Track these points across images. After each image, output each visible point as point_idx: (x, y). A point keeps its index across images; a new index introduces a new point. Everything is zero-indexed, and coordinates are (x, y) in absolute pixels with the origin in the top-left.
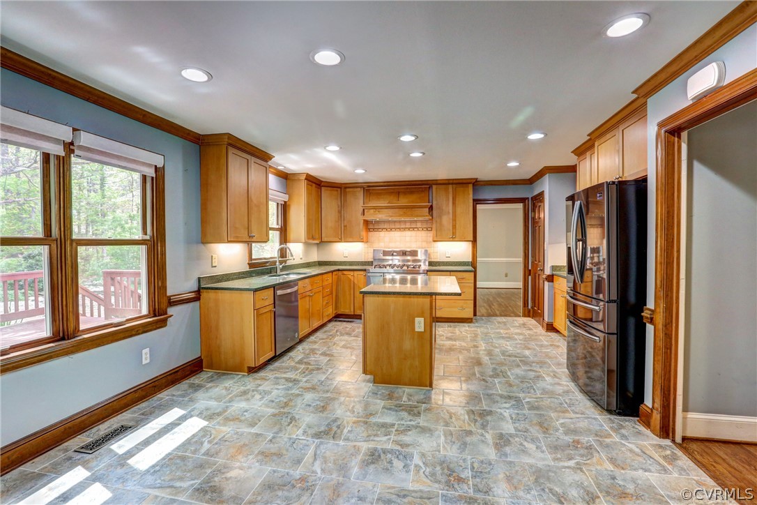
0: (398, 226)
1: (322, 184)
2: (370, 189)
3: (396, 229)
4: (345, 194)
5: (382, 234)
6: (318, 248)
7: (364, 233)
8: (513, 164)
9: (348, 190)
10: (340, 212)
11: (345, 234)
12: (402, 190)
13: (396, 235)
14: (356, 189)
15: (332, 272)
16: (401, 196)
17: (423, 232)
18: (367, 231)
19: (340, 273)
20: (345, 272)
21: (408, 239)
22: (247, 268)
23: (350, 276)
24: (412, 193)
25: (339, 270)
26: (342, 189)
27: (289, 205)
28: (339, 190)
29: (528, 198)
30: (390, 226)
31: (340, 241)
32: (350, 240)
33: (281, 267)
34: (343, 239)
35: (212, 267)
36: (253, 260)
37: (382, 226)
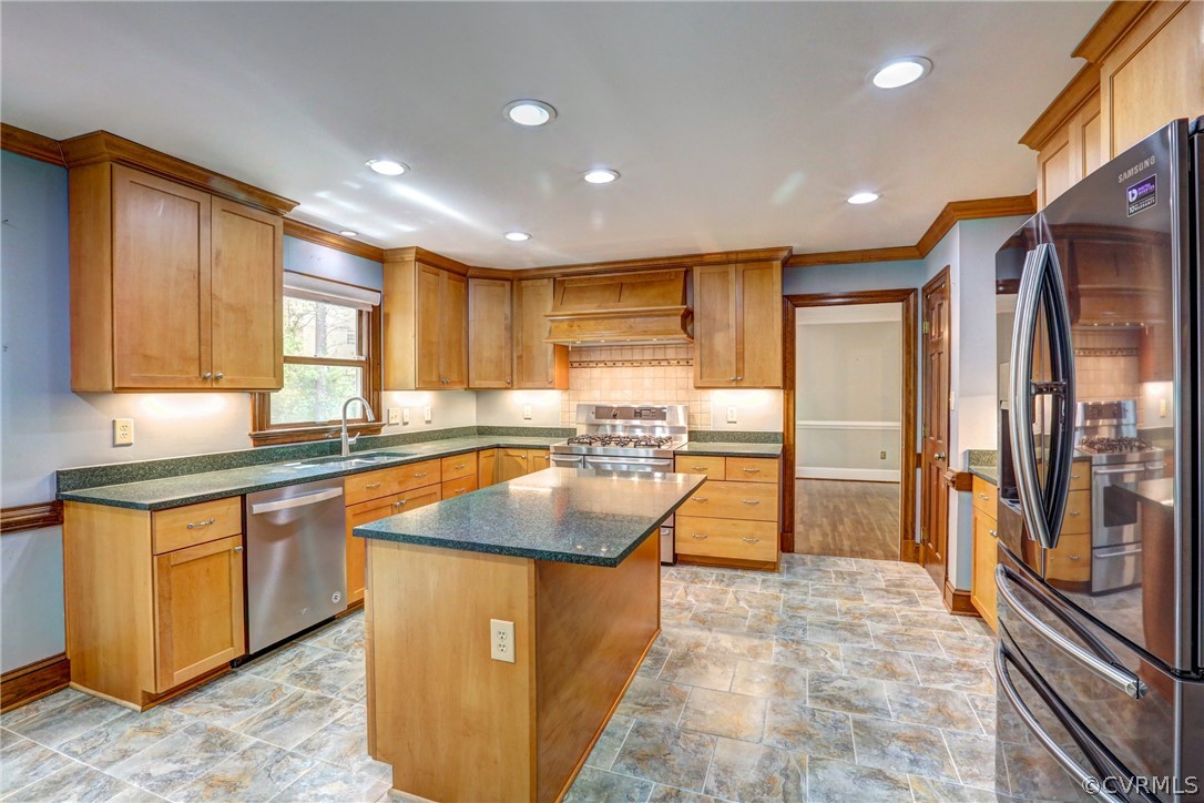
0: (627, 355)
1: (470, 273)
2: (566, 281)
3: (623, 362)
4: (520, 290)
5: (597, 372)
7: (555, 371)
8: (863, 198)
9: (524, 283)
10: (510, 329)
11: (518, 372)
12: (628, 281)
13: (625, 374)
14: (539, 282)
15: (478, 450)
16: (626, 293)
18: (567, 368)
19: (501, 452)
20: (511, 452)
21: (647, 383)
22: (249, 446)
23: (519, 459)
24: (648, 284)
25: (498, 447)
26: (513, 281)
27: (387, 316)
28: (508, 284)
29: (915, 290)
30: (617, 355)
31: (510, 386)
32: (529, 384)
33: (352, 440)
34: (515, 383)
35: (115, 446)
36: (269, 427)
37: (595, 357)
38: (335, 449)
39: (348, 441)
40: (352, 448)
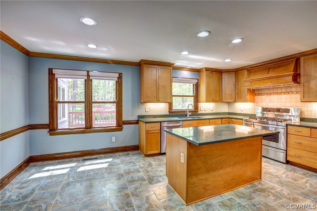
0: (275, 91)
1: (223, 71)
2: (251, 69)
3: (274, 93)
4: (238, 74)
5: (264, 97)
6: (228, 105)
7: (248, 97)
9: (239, 72)
10: (235, 85)
11: (238, 97)
12: (272, 66)
13: (275, 97)
14: (243, 71)
15: (222, 118)
16: (271, 70)
17: (297, 95)
18: (254, 96)
19: (230, 119)
20: (233, 120)
21: (283, 100)
22: (168, 113)
23: (234, 122)
24: (280, 67)
25: (229, 118)
26: (236, 72)
27: (200, 85)
28: (234, 73)
30: (270, 91)
31: (235, 101)
32: (240, 101)
33: (190, 114)
34: (236, 100)
35: (146, 112)
36: (172, 110)
37: (263, 92)
38: (186, 115)
39: (189, 114)
40: (190, 116)
